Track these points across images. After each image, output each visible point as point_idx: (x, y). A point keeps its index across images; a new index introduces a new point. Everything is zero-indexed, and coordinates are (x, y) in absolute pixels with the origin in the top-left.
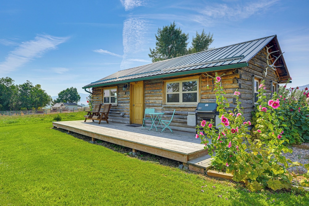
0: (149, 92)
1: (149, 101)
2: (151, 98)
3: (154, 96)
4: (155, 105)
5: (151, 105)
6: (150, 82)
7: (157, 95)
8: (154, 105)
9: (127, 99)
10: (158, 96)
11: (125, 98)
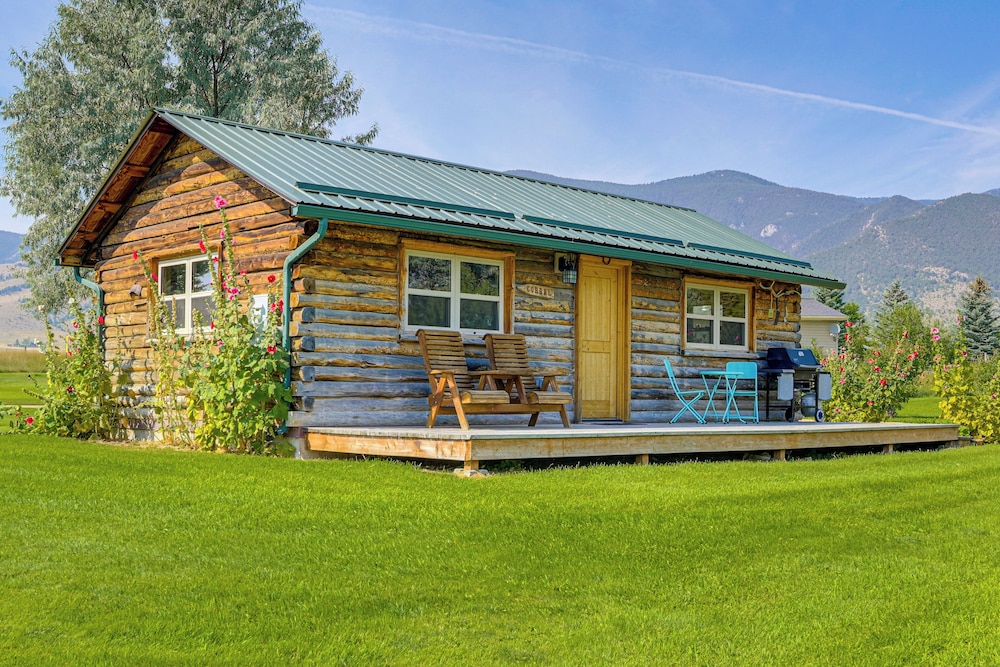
0: (644, 304)
1: (643, 333)
2: (647, 324)
3: (656, 318)
4: (661, 347)
5: (647, 347)
6: (645, 269)
7: (665, 316)
8: (656, 347)
9: (562, 319)
10: (667, 319)
11: (550, 315)
